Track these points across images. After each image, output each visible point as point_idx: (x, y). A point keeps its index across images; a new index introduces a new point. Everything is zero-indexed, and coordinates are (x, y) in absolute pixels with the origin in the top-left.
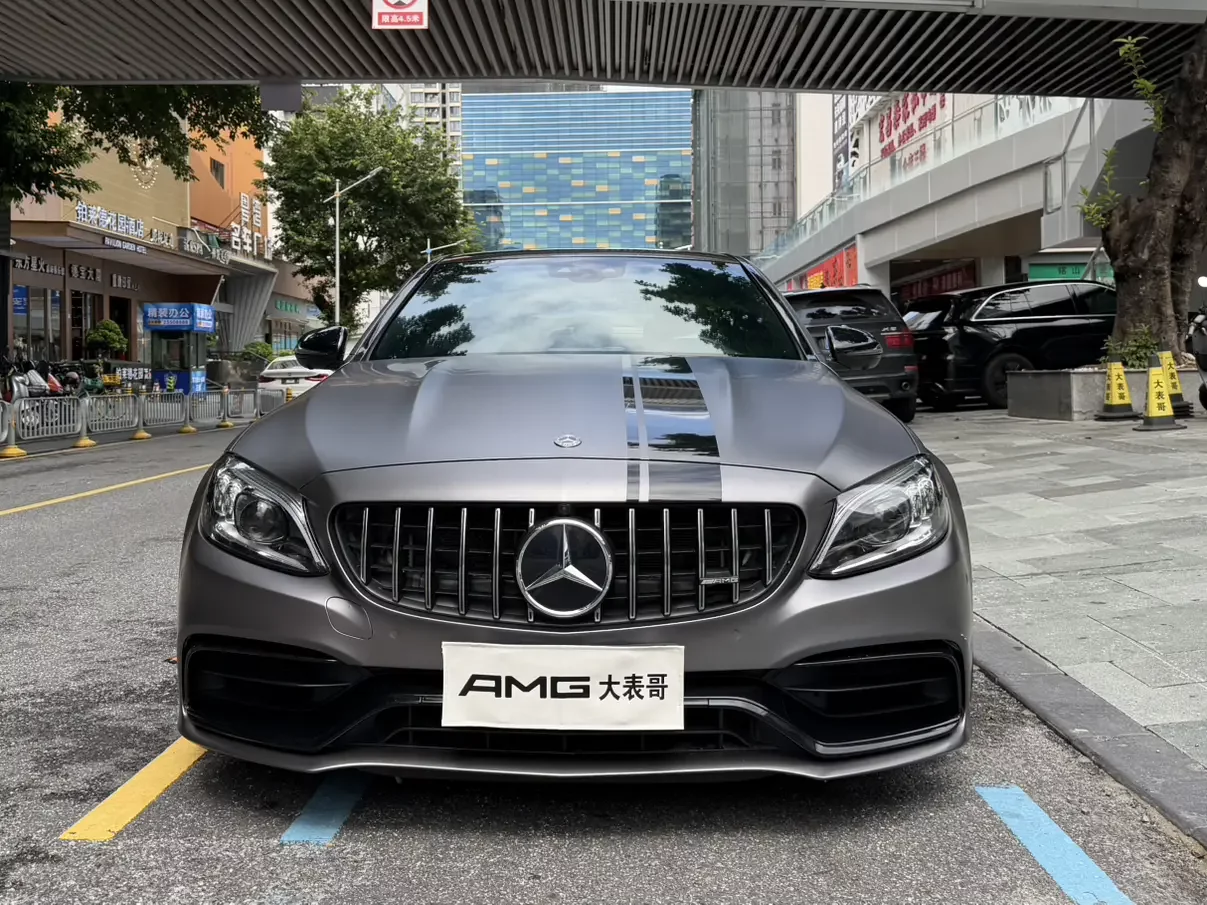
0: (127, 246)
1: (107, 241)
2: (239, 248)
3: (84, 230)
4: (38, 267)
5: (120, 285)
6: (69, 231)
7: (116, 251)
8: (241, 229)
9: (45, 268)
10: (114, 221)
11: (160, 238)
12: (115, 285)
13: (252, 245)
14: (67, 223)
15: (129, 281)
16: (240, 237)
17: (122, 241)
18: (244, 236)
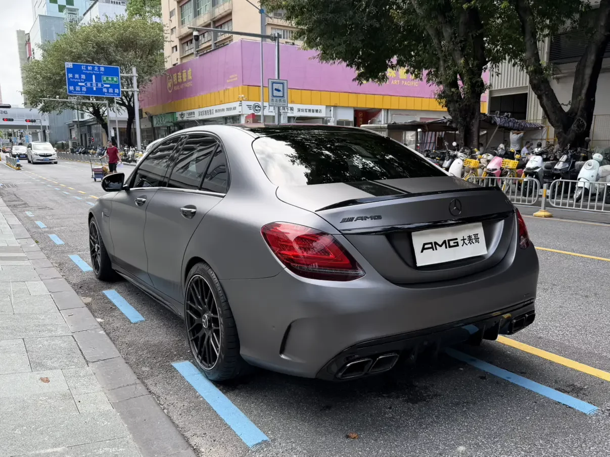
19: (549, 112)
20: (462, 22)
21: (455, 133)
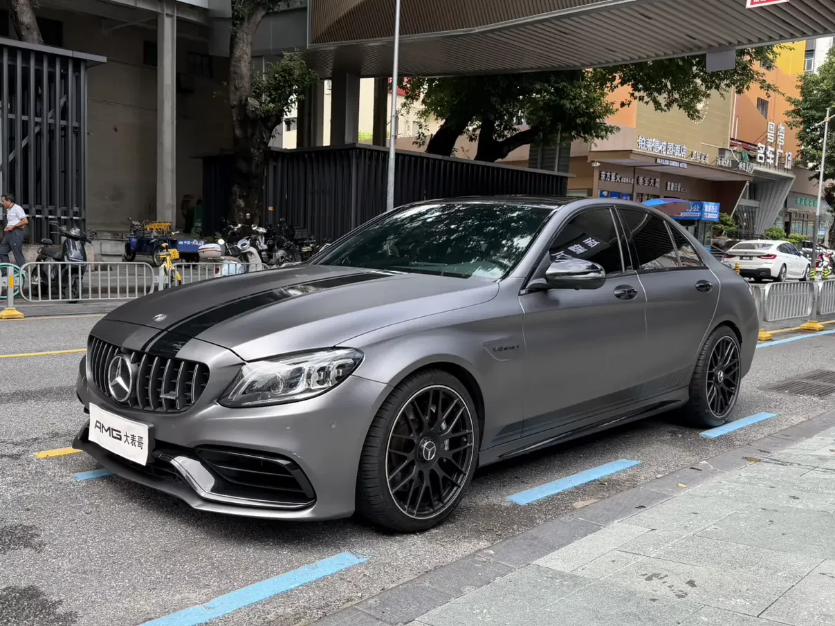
0: (673, 164)
1: (659, 161)
2: (762, 161)
3: (644, 155)
4: (616, 178)
5: (672, 189)
6: (632, 156)
7: (665, 167)
8: (766, 149)
9: (620, 179)
10: (665, 148)
11: (699, 157)
12: (668, 189)
13: (774, 159)
14: (631, 151)
15: (679, 187)
16: (765, 153)
17: (670, 160)
18: (768, 153)
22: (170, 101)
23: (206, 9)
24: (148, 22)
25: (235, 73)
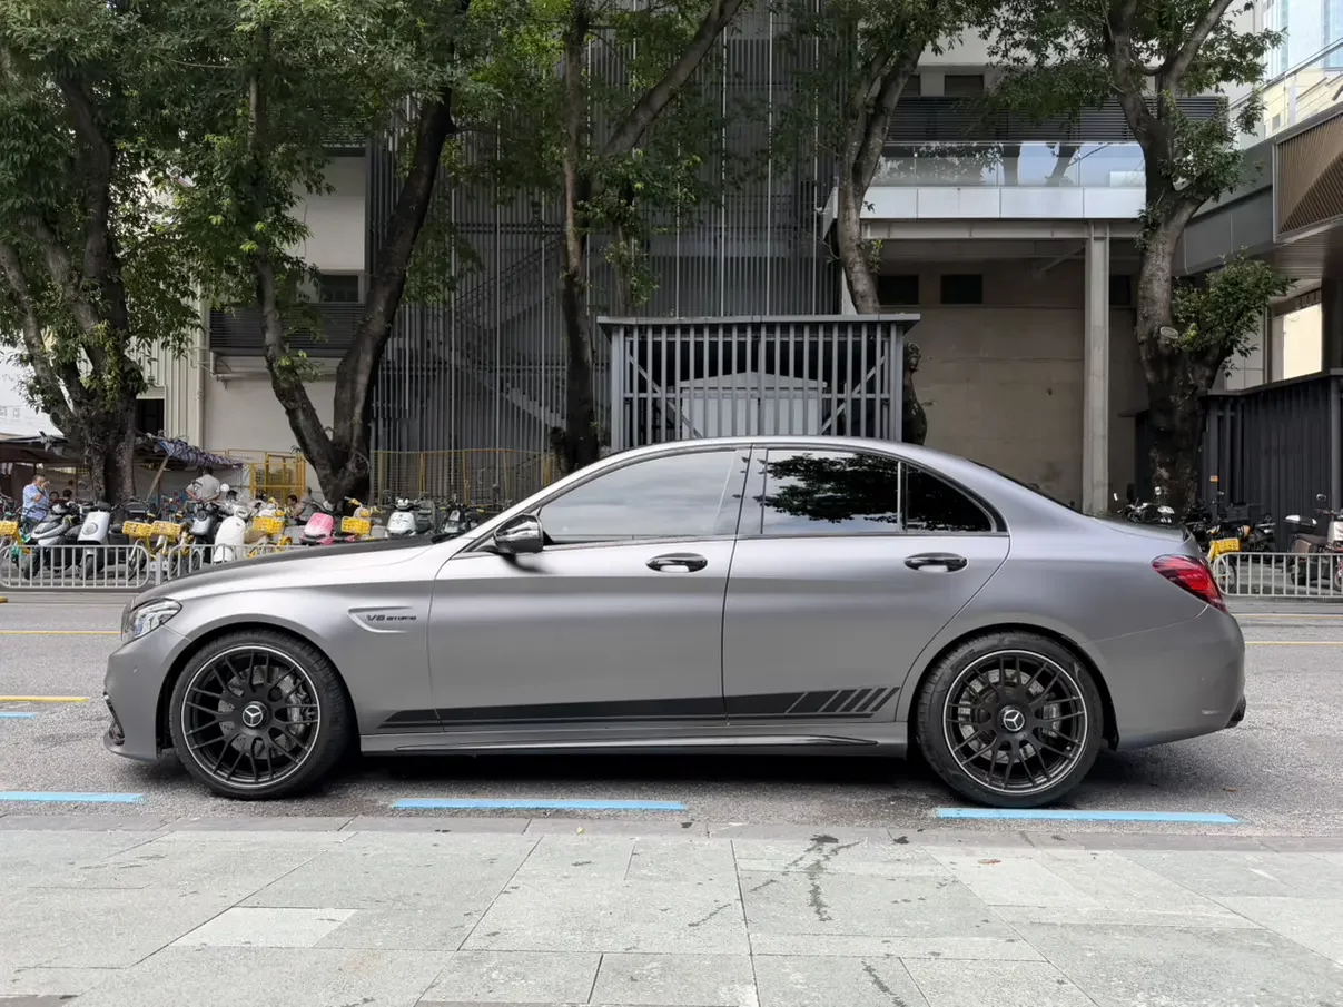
19: (308, 441)
20: (91, 251)
21: (35, 468)
22: (1102, 348)
23: (1135, 219)
24: (1077, 254)
25: (1144, 298)
